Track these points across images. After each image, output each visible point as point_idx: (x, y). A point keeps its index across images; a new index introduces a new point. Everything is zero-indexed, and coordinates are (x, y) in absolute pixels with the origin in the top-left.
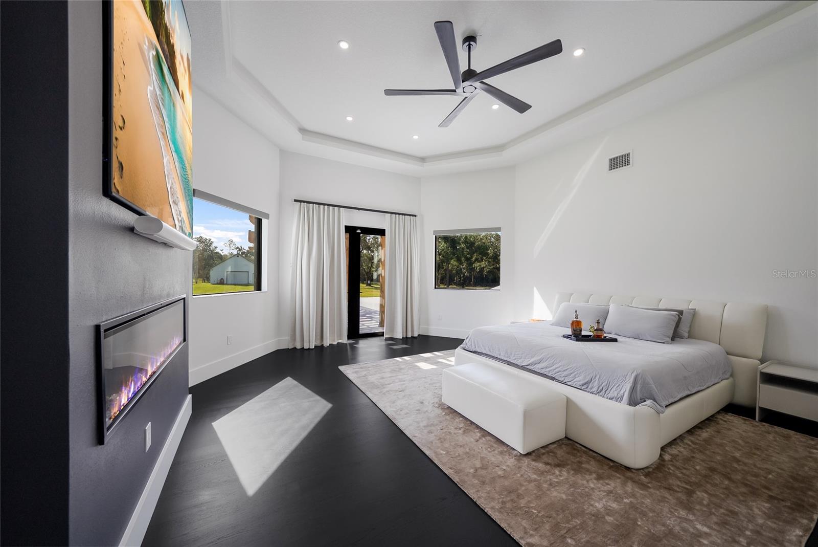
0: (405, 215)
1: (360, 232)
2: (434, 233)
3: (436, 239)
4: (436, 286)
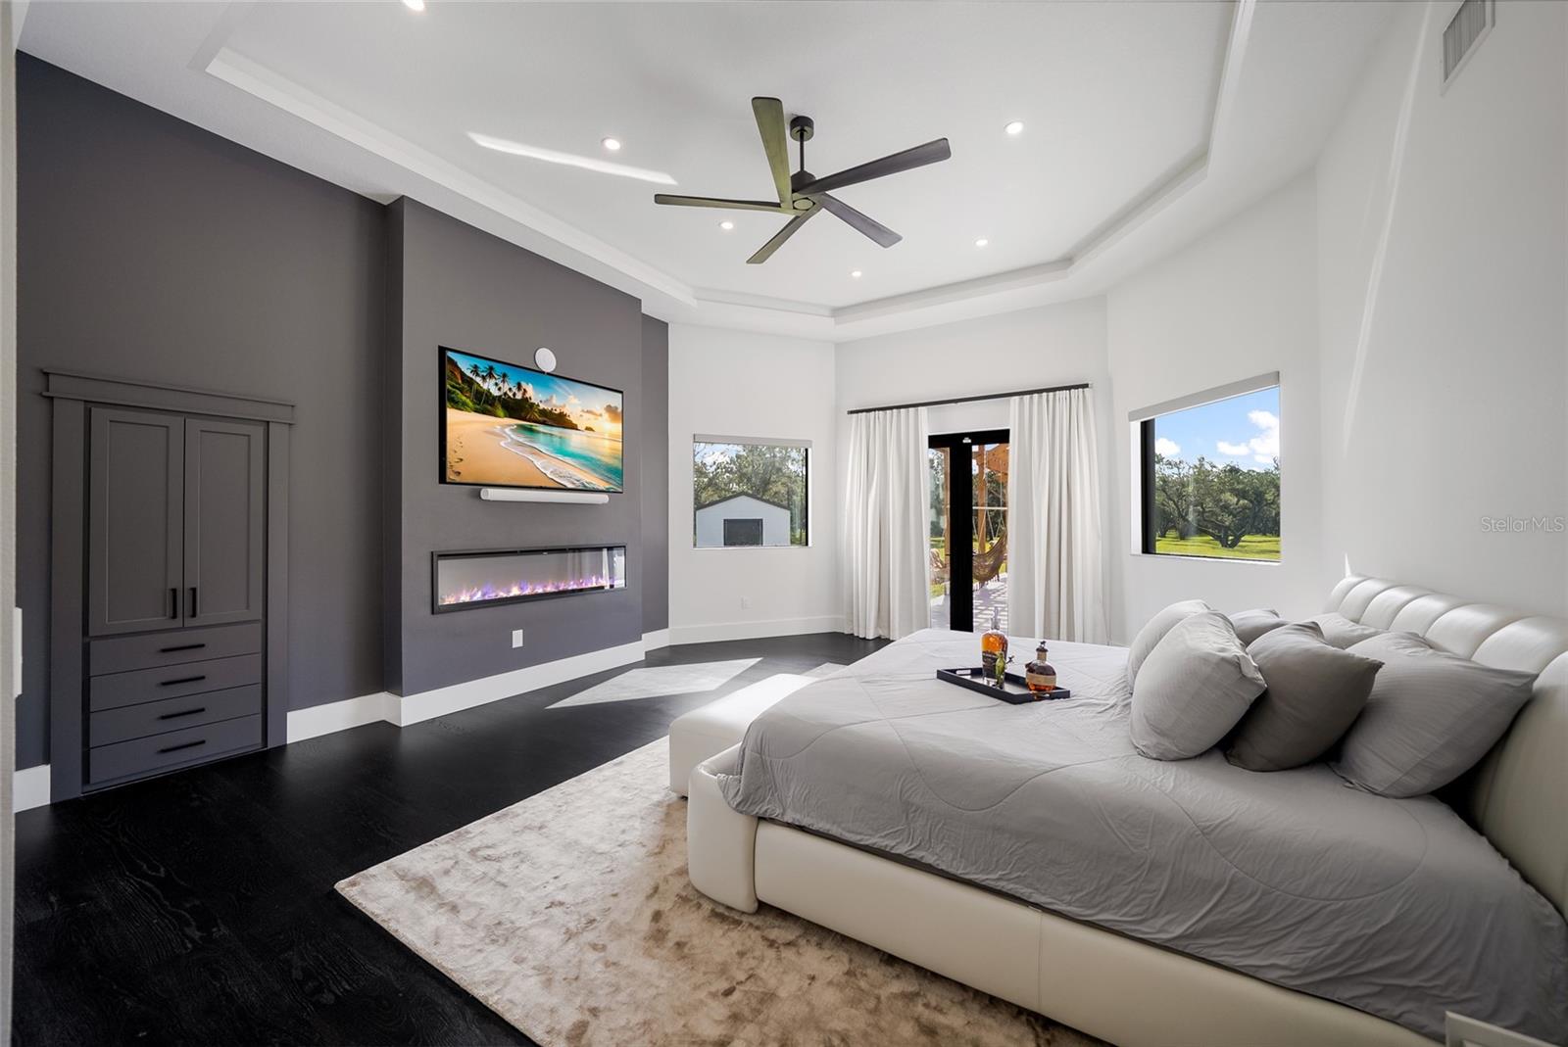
0: (1069, 388)
1: (970, 441)
2: (1132, 417)
3: (1147, 429)
4: (1148, 547)
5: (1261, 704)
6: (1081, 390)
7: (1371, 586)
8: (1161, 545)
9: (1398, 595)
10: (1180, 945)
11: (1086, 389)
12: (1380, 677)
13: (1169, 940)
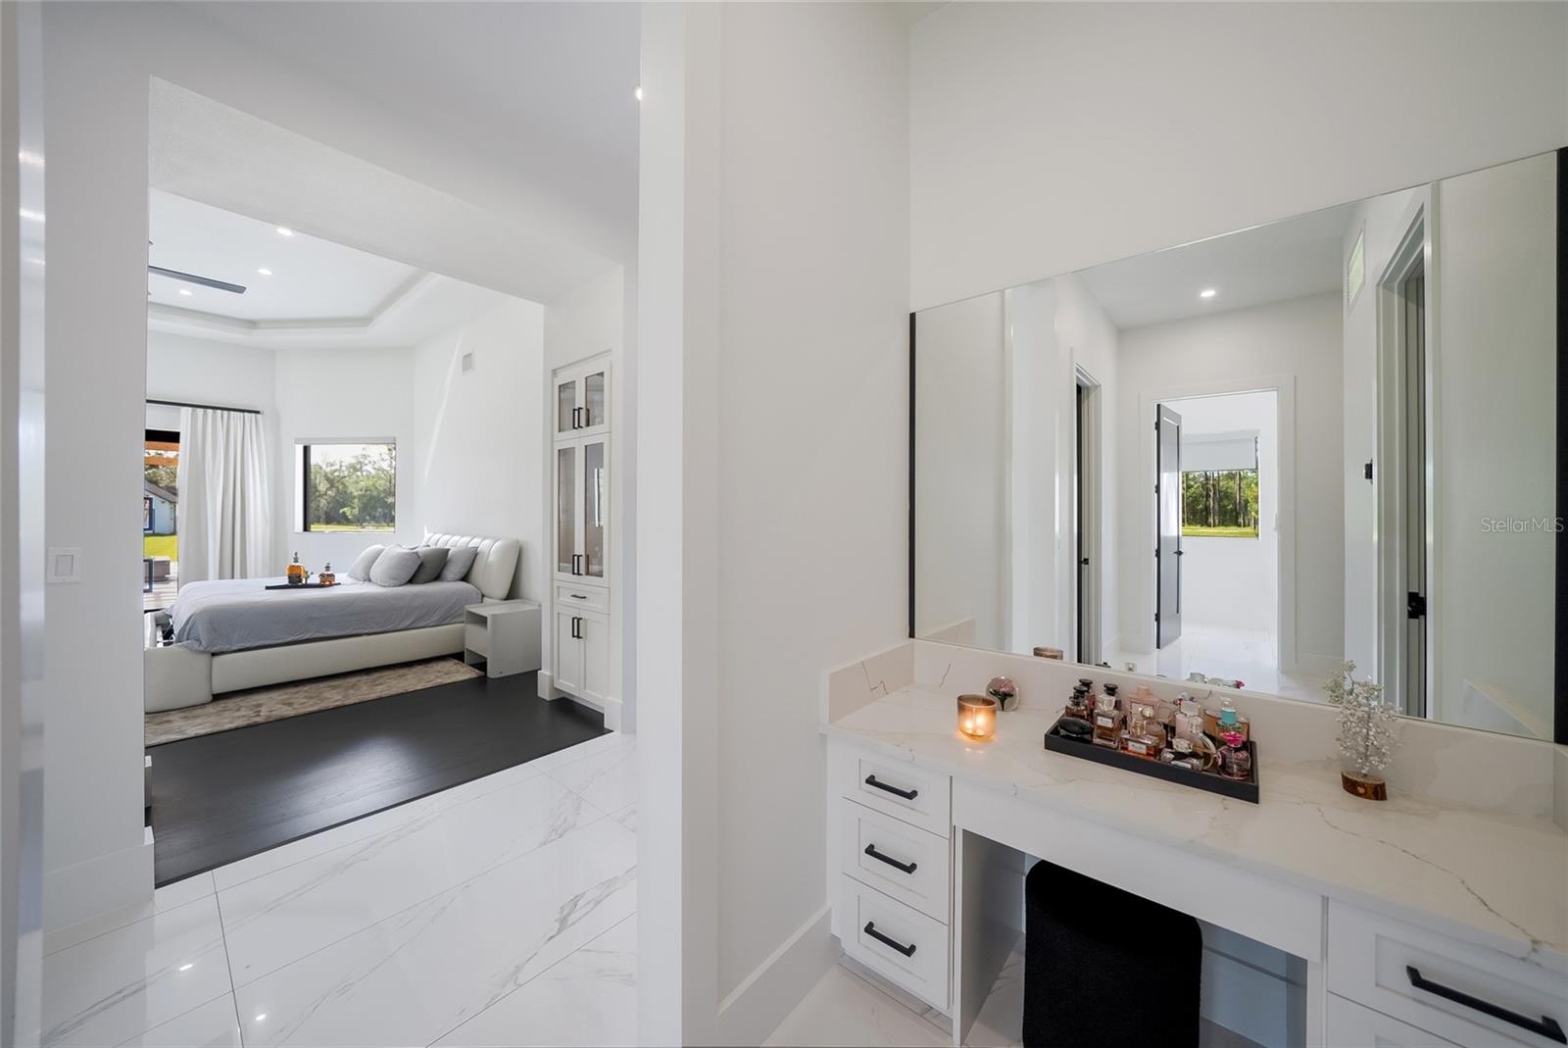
0: (242, 411)
2: (297, 441)
3: (306, 450)
4: (306, 528)
5: (421, 566)
6: (253, 415)
7: (438, 536)
8: (314, 528)
9: (447, 537)
10: (413, 626)
11: (258, 415)
12: (450, 553)
13: (411, 624)
